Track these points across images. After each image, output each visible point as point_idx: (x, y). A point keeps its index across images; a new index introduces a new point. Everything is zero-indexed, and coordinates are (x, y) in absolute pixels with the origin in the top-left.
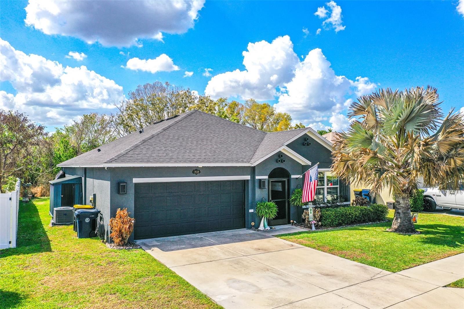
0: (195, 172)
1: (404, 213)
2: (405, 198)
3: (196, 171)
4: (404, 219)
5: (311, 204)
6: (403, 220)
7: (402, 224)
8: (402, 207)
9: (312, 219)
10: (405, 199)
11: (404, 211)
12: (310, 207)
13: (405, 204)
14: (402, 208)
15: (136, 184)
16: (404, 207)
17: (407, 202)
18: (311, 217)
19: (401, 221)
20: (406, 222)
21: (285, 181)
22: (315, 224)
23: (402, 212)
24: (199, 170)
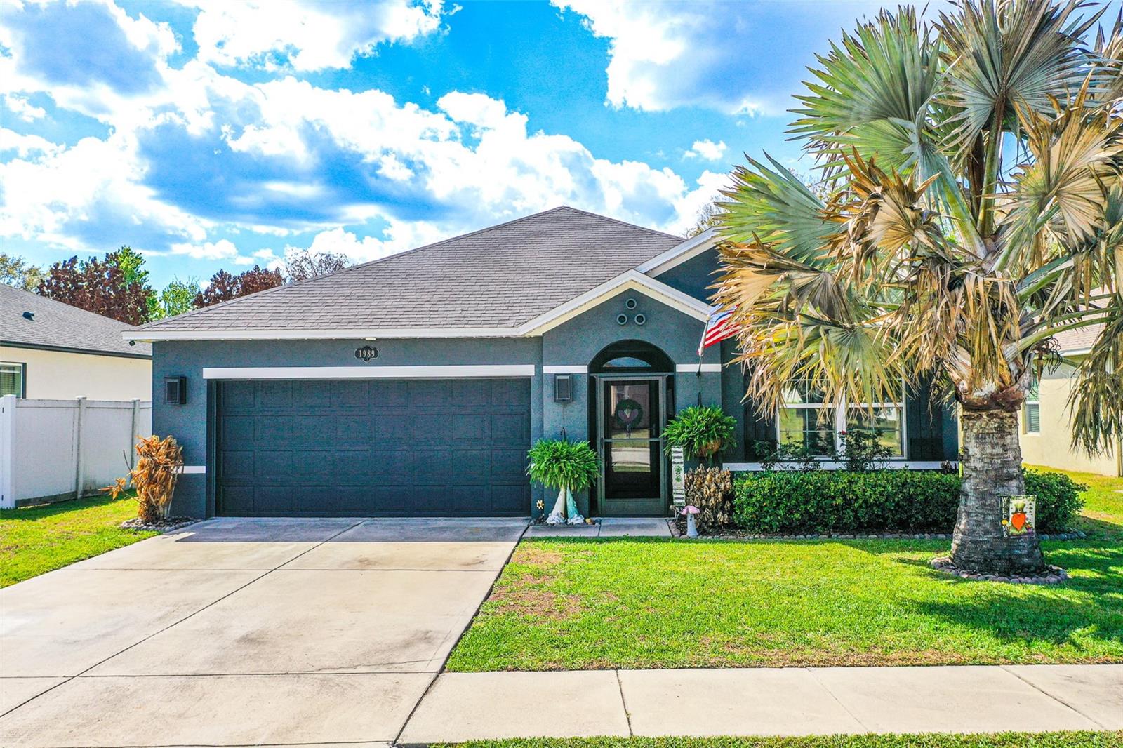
0: (363, 355)
1: (982, 496)
2: (988, 434)
3: (365, 351)
4: (980, 518)
5: (677, 450)
6: (976, 521)
7: (970, 538)
8: (975, 470)
9: (682, 499)
10: (988, 440)
11: (981, 488)
12: (677, 460)
13: (986, 460)
14: (974, 474)
15: (209, 381)
16: (980, 471)
17: (994, 451)
18: (678, 491)
19: (967, 523)
20: (986, 532)
21: (657, 382)
22: (695, 516)
23: (975, 490)
24: (375, 349)
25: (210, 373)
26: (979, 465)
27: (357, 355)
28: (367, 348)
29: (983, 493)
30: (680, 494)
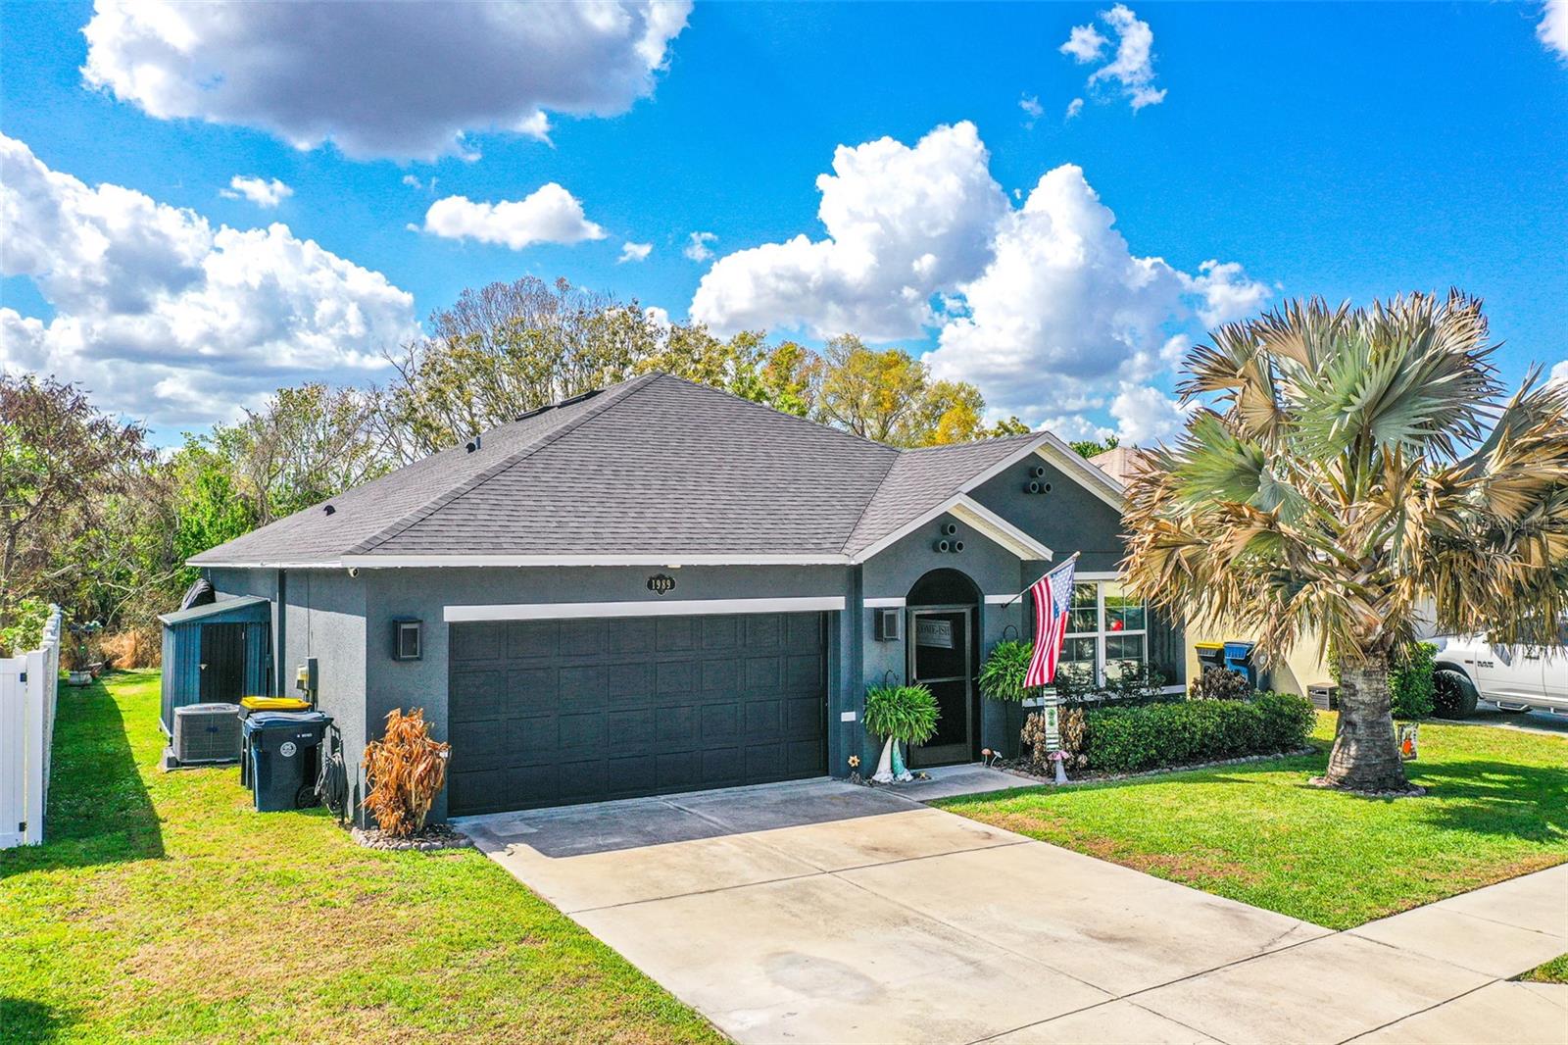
0: (656, 586)
1: (1371, 725)
2: (1374, 672)
3: (659, 582)
4: (1371, 744)
5: (1050, 692)
6: (1367, 747)
7: (1363, 763)
8: (1363, 703)
9: (1056, 743)
10: (1374, 677)
11: (1370, 719)
12: (1050, 703)
13: (1373, 694)
14: (1363, 707)
15: (453, 626)
16: (1368, 704)
17: (1379, 687)
18: (1051, 736)
19: (1358, 749)
20: (1378, 756)
21: (964, 614)
22: (1065, 762)
23: (1364, 720)
24: (671, 579)
25: (453, 613)
26: (1367, 699)
27: (650, 586)
28: (661, 577)
29: (1372, 722)
30: (1054, 738)
